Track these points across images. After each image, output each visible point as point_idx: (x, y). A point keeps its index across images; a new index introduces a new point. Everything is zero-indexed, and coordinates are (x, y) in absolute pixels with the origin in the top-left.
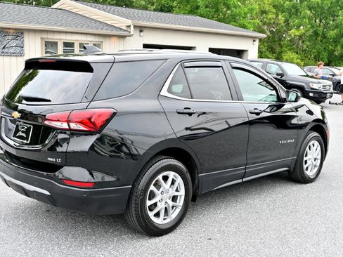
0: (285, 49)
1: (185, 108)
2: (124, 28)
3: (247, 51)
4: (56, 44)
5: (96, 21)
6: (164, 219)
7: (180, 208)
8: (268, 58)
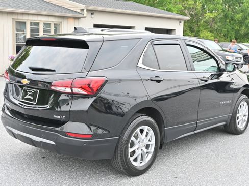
0: (201, 28)
1: (156, 77)
2: (79, 11)
3: (174, 30)
4: (25, 23)
5: (55, 5)
6: (141, 163)
7: (152, 154)
8: (189, 36)
